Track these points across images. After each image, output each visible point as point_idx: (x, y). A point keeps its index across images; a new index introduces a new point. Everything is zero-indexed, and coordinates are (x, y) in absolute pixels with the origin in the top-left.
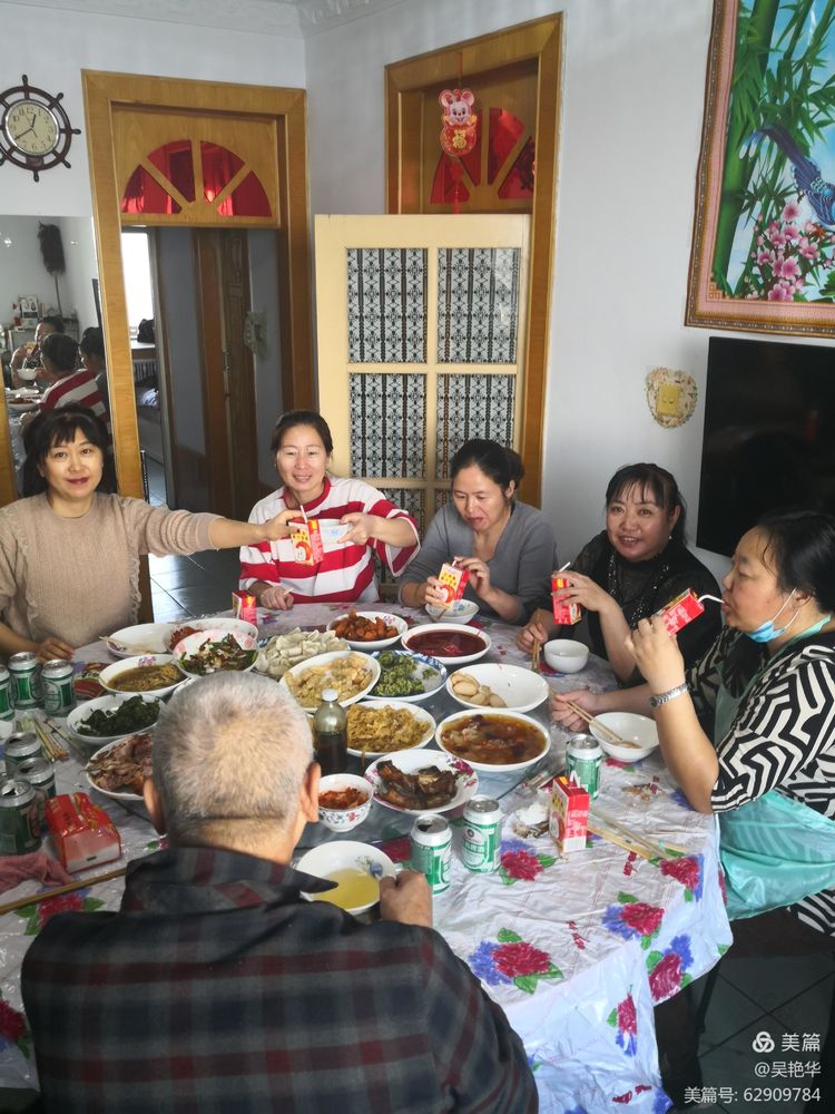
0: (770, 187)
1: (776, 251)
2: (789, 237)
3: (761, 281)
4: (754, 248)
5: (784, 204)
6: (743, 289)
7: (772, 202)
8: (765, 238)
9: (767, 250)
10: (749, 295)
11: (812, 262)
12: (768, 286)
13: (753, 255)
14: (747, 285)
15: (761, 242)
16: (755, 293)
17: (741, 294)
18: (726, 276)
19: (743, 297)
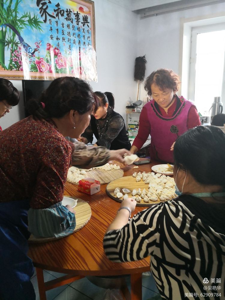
0: (13, 40)
1: (18, 58)
3: (16, 66)
4: (12, 57)
5: (18, 46)
6: (11, 68)
7: (14, 45)
8: (14, 54)
9: (15, 58)
10: (13, 70)
12: (18, 67)
13: (12, 59)
15: (13, 55)
16: (15, 69)
17: (10, 69)
18: (4, 64)
19: (11, 70)
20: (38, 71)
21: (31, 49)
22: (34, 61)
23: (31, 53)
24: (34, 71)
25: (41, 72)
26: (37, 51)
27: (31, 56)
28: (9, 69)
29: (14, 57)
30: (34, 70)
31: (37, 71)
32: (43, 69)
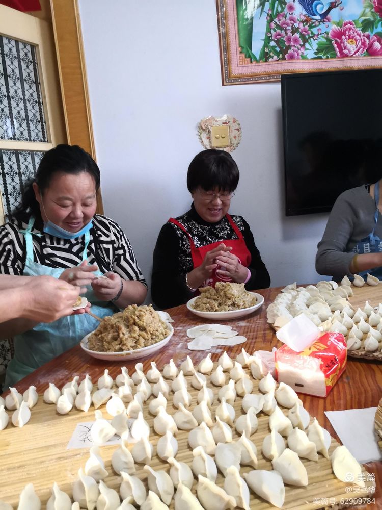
1: (286, 30)
2: (292, 22)
3: (278, 49)
4: (269, 29)
5: (285, 4)
6: (265, 56)
7: (277, 2)
8: (276, 23)
9: (278, 31)
10: (271, 59)
11: (307, 37)
12: (284, 51)
13: (269, 35)
14: (267, 53)
15: (273, 25)
16: (275, 57)
17: (264, 59)
18: (251, 49)
19: (266, 61)
20: (336, 55)
21: (322, 3)
22: (327, 33)
23: (320, 15)
24: (324, 57)
25: (343, 57)
26: (335, 6)
27: (320, 22)
28: (261, 59)
29: (275, 31)
30: (324, 55)
31: (334, 56)
32: (352, 49)
